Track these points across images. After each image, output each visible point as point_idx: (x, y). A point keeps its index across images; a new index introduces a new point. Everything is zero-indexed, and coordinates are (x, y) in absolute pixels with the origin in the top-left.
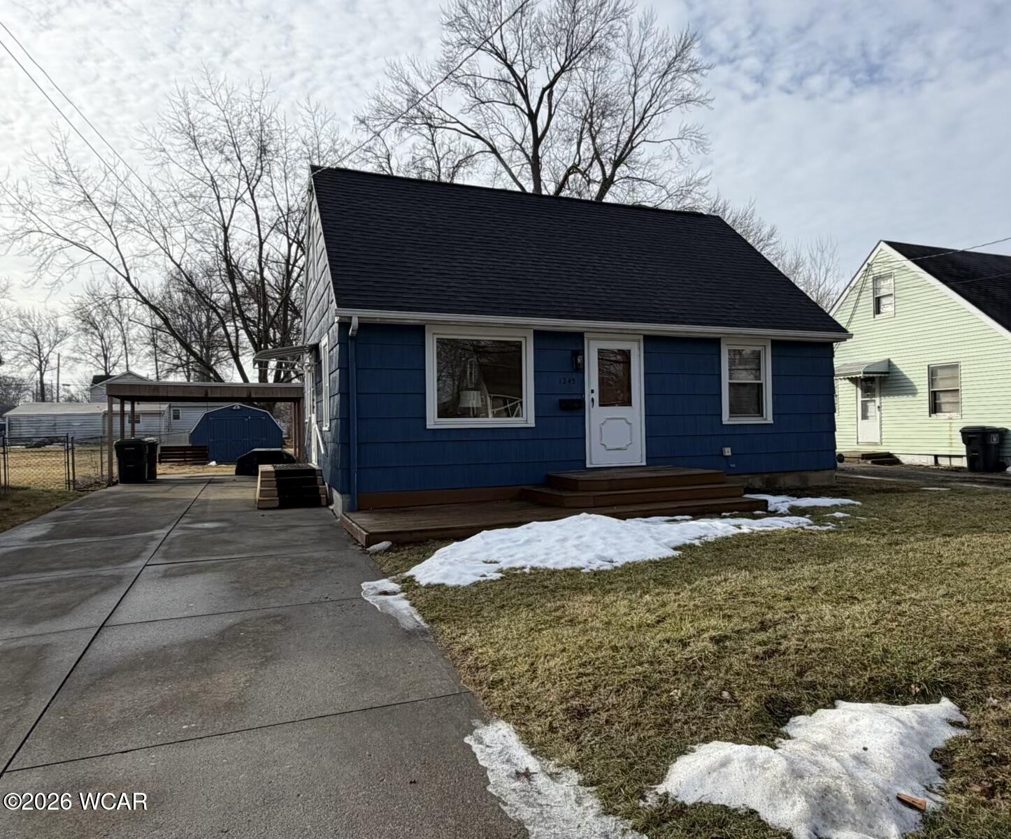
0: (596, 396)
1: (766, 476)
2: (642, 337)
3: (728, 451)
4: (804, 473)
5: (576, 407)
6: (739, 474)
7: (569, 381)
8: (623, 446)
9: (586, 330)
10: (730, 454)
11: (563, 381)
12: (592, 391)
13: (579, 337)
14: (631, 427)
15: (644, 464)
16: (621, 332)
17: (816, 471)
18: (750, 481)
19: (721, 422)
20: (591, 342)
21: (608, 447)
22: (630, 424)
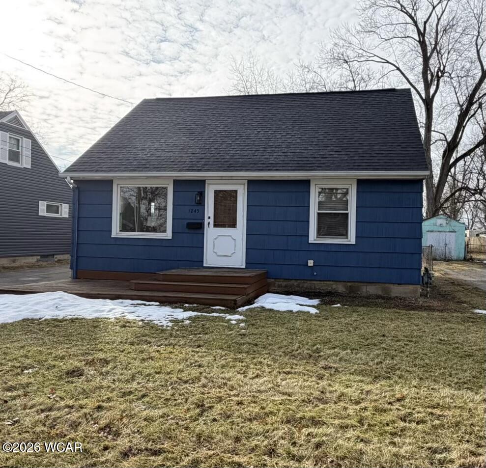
0: (212, 221)
1: (349, 284)
2: (246, 181)
3: (311, 263)
4: (387, 285)
5: (198, 227)
6: (324, 281)
7: (195, 211)
8: (230, 254)
9: (207, 178)
10: (312, 265)
11: (191, 211)
12: (209, 218)
13: (202, 183)
14: (235, 242)
15: (244, 267)
16: (231, 178)
17: (399, 284)
18: (334, 286)
19: (308, 241)
20: (210, 186)
21: (219, 254)
22: (234, 240)
